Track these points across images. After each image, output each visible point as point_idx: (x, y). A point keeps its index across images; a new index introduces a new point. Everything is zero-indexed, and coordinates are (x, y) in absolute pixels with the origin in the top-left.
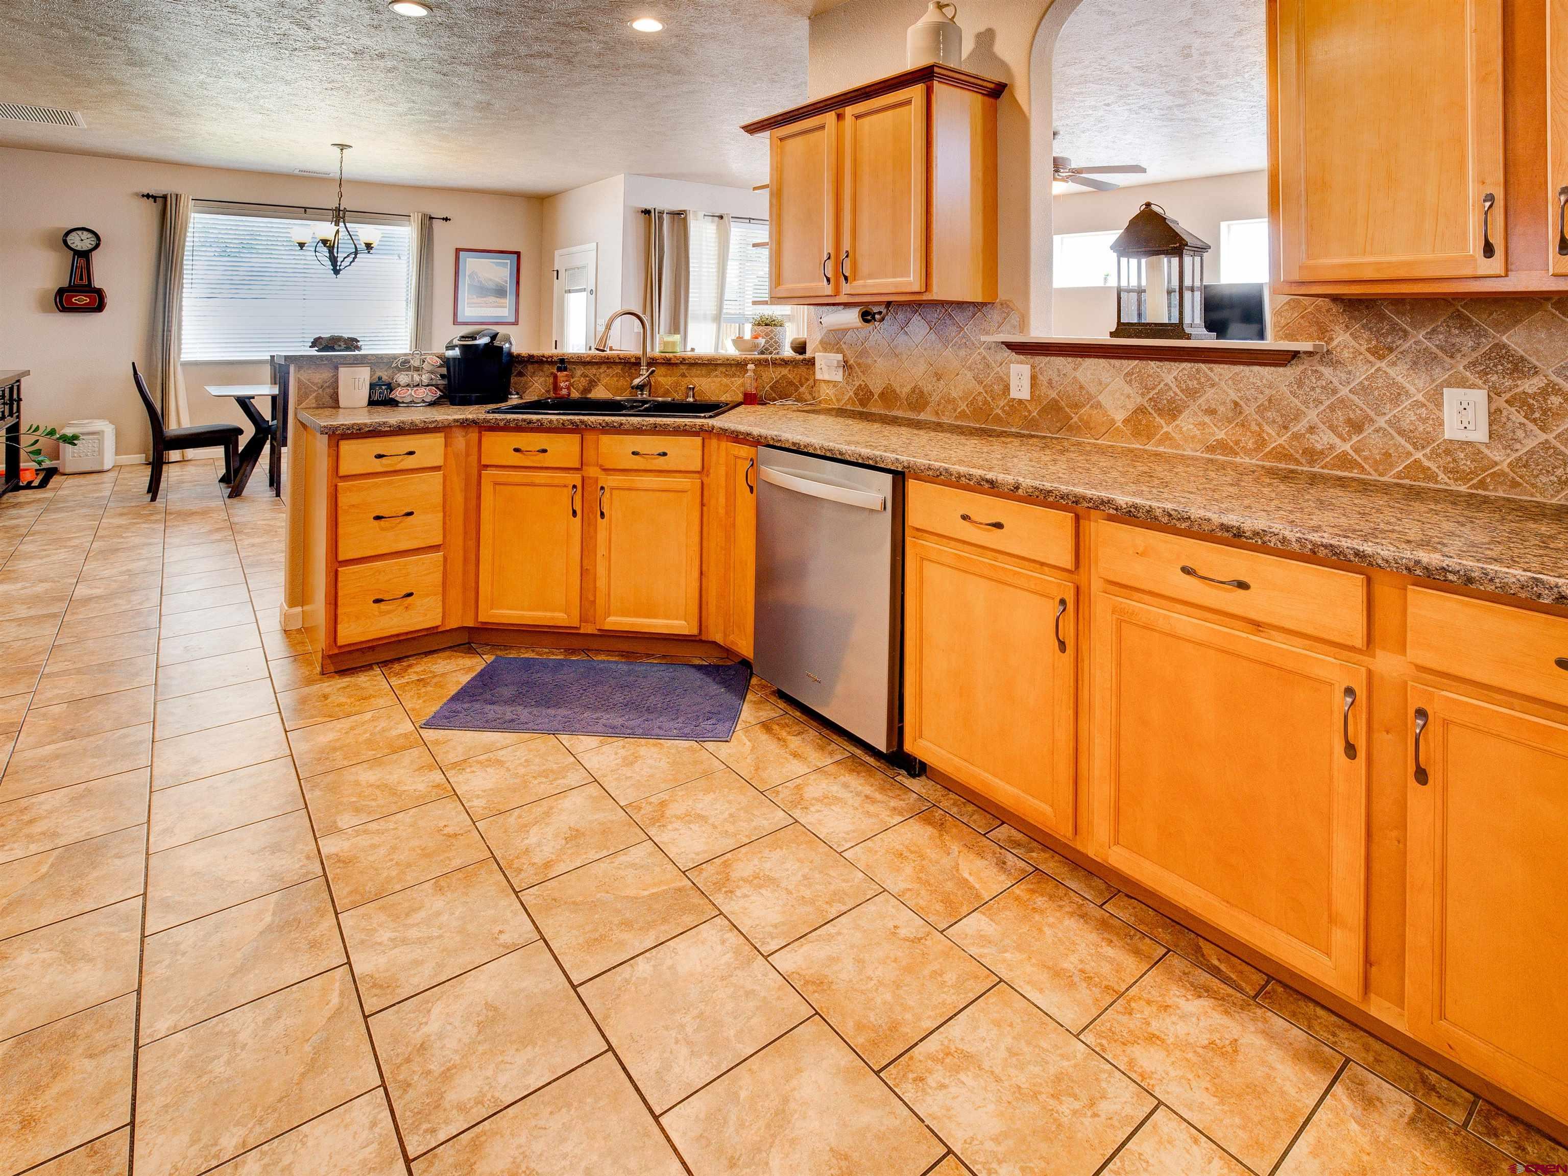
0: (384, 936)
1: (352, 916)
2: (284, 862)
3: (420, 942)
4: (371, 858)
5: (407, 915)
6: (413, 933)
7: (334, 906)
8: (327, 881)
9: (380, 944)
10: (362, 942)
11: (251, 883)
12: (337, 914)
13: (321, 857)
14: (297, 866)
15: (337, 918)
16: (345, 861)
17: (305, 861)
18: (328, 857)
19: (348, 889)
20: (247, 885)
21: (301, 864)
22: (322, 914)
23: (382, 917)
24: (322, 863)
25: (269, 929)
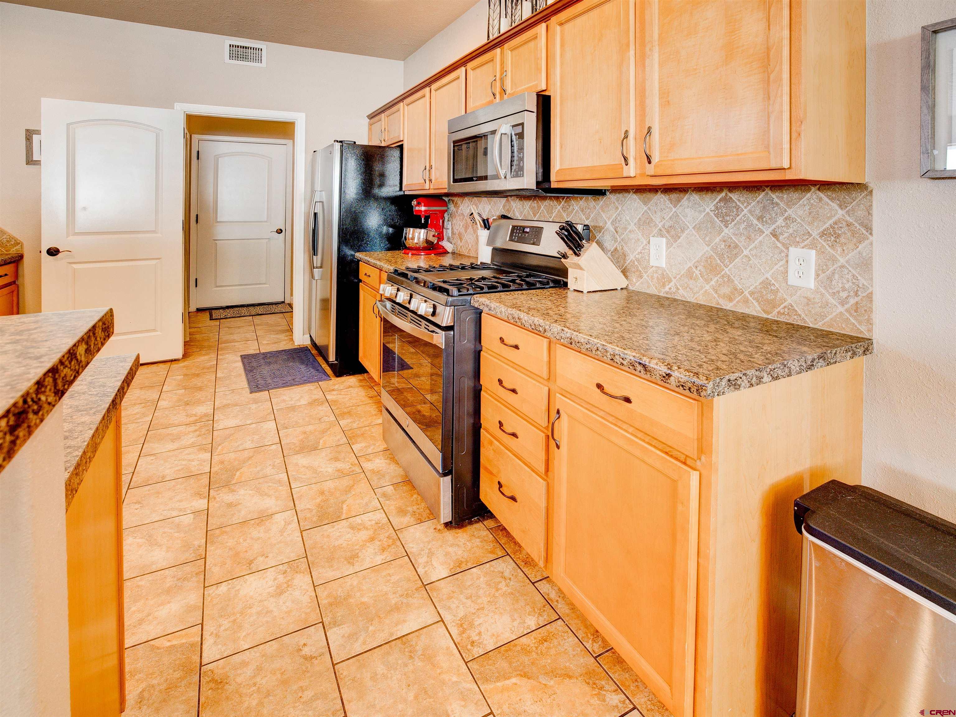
0: (195, 463)
1: (204, 470)
2: (227, 498)
3: (184, 460)
4: (185, 495)
5: (183, 469)
6: (184, 463)
7: (210, 475)
8: (209, 486)
9: (198, 460)
10: (204, 462)
11: (243, 489)
12: (210, 472)
13: (209, 498)
14: (221, 495)
15: (210, 471)
16: (199, 495)
17: (217, 496)
18: (205, 497)
19: (202, 481)
20: (246, 488)
21: (219, 495)
22: (217, 473)
23: (193, 469)
24: (209, 495)
25: (238, 470)
